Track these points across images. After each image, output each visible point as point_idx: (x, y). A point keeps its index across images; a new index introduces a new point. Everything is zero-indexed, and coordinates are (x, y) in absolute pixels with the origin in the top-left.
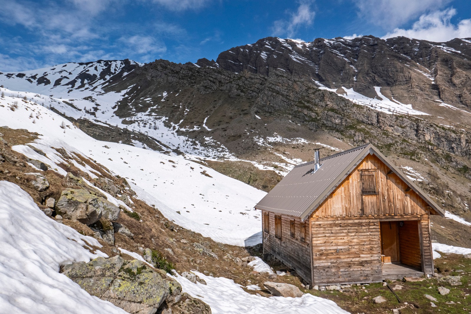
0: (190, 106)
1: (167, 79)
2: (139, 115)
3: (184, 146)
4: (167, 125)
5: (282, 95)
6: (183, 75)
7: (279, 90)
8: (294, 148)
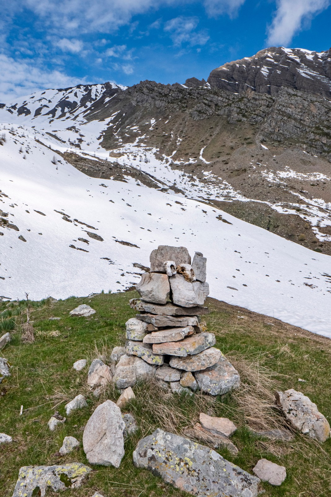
0: (183, 135)
1: (155, 104)
2: (127, 145)
3: (181, 182)
4: (159, 157)
5: (295, 119)
6: (173, 98)
7: (290, 113)
8: (313, 185)
